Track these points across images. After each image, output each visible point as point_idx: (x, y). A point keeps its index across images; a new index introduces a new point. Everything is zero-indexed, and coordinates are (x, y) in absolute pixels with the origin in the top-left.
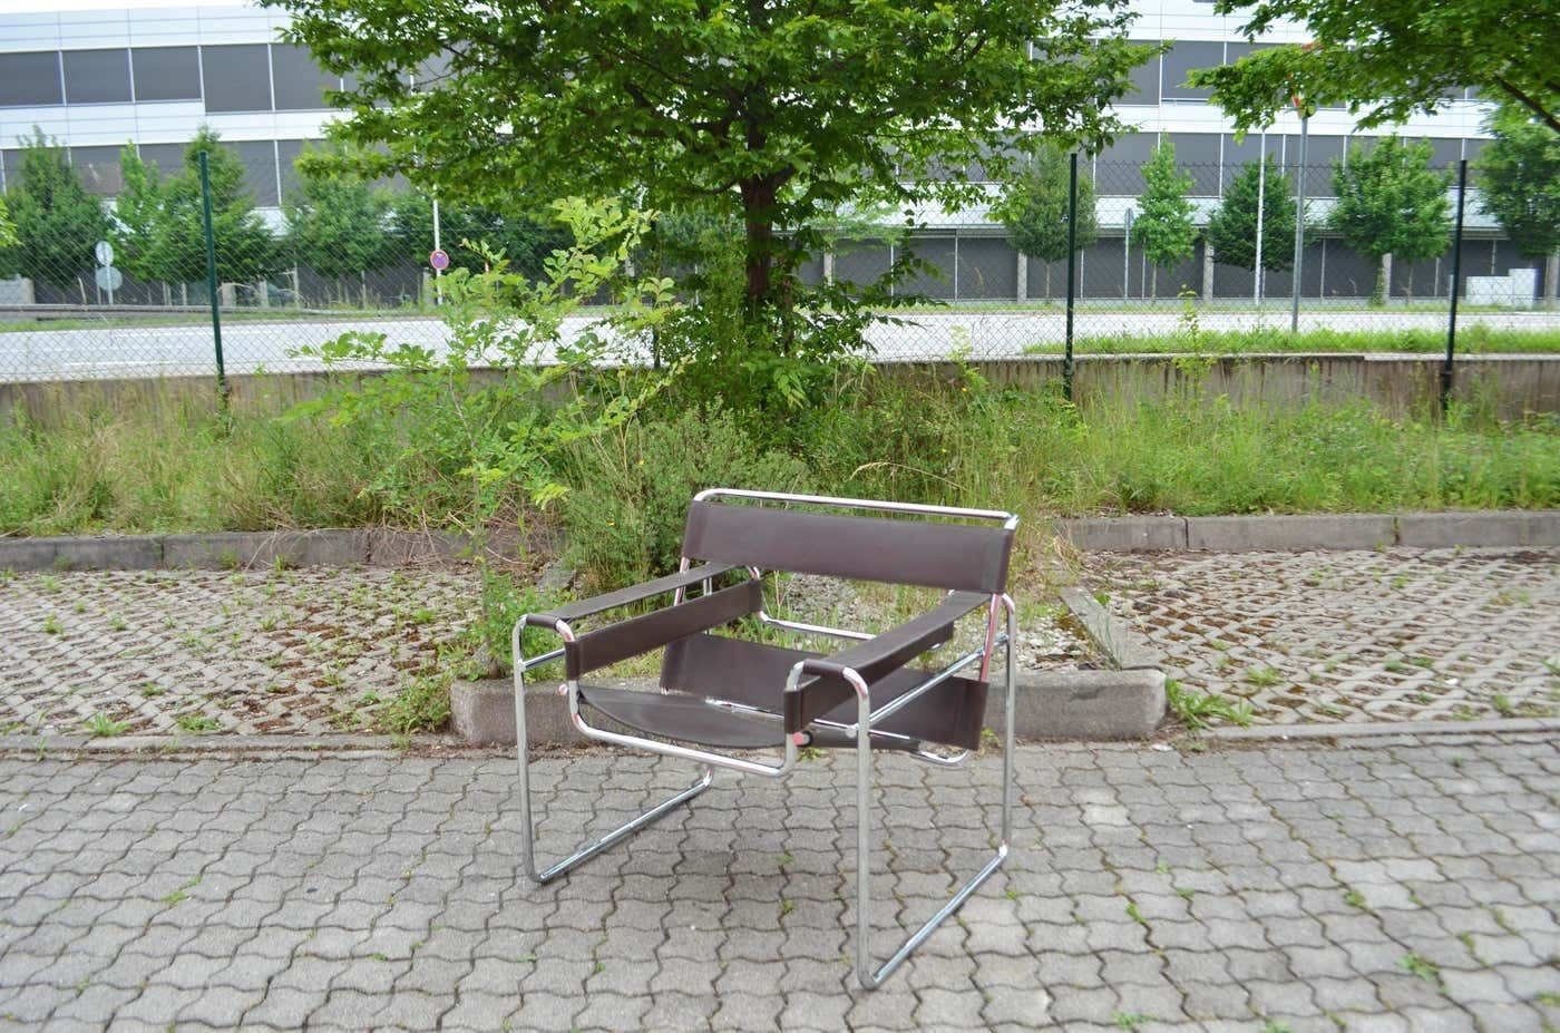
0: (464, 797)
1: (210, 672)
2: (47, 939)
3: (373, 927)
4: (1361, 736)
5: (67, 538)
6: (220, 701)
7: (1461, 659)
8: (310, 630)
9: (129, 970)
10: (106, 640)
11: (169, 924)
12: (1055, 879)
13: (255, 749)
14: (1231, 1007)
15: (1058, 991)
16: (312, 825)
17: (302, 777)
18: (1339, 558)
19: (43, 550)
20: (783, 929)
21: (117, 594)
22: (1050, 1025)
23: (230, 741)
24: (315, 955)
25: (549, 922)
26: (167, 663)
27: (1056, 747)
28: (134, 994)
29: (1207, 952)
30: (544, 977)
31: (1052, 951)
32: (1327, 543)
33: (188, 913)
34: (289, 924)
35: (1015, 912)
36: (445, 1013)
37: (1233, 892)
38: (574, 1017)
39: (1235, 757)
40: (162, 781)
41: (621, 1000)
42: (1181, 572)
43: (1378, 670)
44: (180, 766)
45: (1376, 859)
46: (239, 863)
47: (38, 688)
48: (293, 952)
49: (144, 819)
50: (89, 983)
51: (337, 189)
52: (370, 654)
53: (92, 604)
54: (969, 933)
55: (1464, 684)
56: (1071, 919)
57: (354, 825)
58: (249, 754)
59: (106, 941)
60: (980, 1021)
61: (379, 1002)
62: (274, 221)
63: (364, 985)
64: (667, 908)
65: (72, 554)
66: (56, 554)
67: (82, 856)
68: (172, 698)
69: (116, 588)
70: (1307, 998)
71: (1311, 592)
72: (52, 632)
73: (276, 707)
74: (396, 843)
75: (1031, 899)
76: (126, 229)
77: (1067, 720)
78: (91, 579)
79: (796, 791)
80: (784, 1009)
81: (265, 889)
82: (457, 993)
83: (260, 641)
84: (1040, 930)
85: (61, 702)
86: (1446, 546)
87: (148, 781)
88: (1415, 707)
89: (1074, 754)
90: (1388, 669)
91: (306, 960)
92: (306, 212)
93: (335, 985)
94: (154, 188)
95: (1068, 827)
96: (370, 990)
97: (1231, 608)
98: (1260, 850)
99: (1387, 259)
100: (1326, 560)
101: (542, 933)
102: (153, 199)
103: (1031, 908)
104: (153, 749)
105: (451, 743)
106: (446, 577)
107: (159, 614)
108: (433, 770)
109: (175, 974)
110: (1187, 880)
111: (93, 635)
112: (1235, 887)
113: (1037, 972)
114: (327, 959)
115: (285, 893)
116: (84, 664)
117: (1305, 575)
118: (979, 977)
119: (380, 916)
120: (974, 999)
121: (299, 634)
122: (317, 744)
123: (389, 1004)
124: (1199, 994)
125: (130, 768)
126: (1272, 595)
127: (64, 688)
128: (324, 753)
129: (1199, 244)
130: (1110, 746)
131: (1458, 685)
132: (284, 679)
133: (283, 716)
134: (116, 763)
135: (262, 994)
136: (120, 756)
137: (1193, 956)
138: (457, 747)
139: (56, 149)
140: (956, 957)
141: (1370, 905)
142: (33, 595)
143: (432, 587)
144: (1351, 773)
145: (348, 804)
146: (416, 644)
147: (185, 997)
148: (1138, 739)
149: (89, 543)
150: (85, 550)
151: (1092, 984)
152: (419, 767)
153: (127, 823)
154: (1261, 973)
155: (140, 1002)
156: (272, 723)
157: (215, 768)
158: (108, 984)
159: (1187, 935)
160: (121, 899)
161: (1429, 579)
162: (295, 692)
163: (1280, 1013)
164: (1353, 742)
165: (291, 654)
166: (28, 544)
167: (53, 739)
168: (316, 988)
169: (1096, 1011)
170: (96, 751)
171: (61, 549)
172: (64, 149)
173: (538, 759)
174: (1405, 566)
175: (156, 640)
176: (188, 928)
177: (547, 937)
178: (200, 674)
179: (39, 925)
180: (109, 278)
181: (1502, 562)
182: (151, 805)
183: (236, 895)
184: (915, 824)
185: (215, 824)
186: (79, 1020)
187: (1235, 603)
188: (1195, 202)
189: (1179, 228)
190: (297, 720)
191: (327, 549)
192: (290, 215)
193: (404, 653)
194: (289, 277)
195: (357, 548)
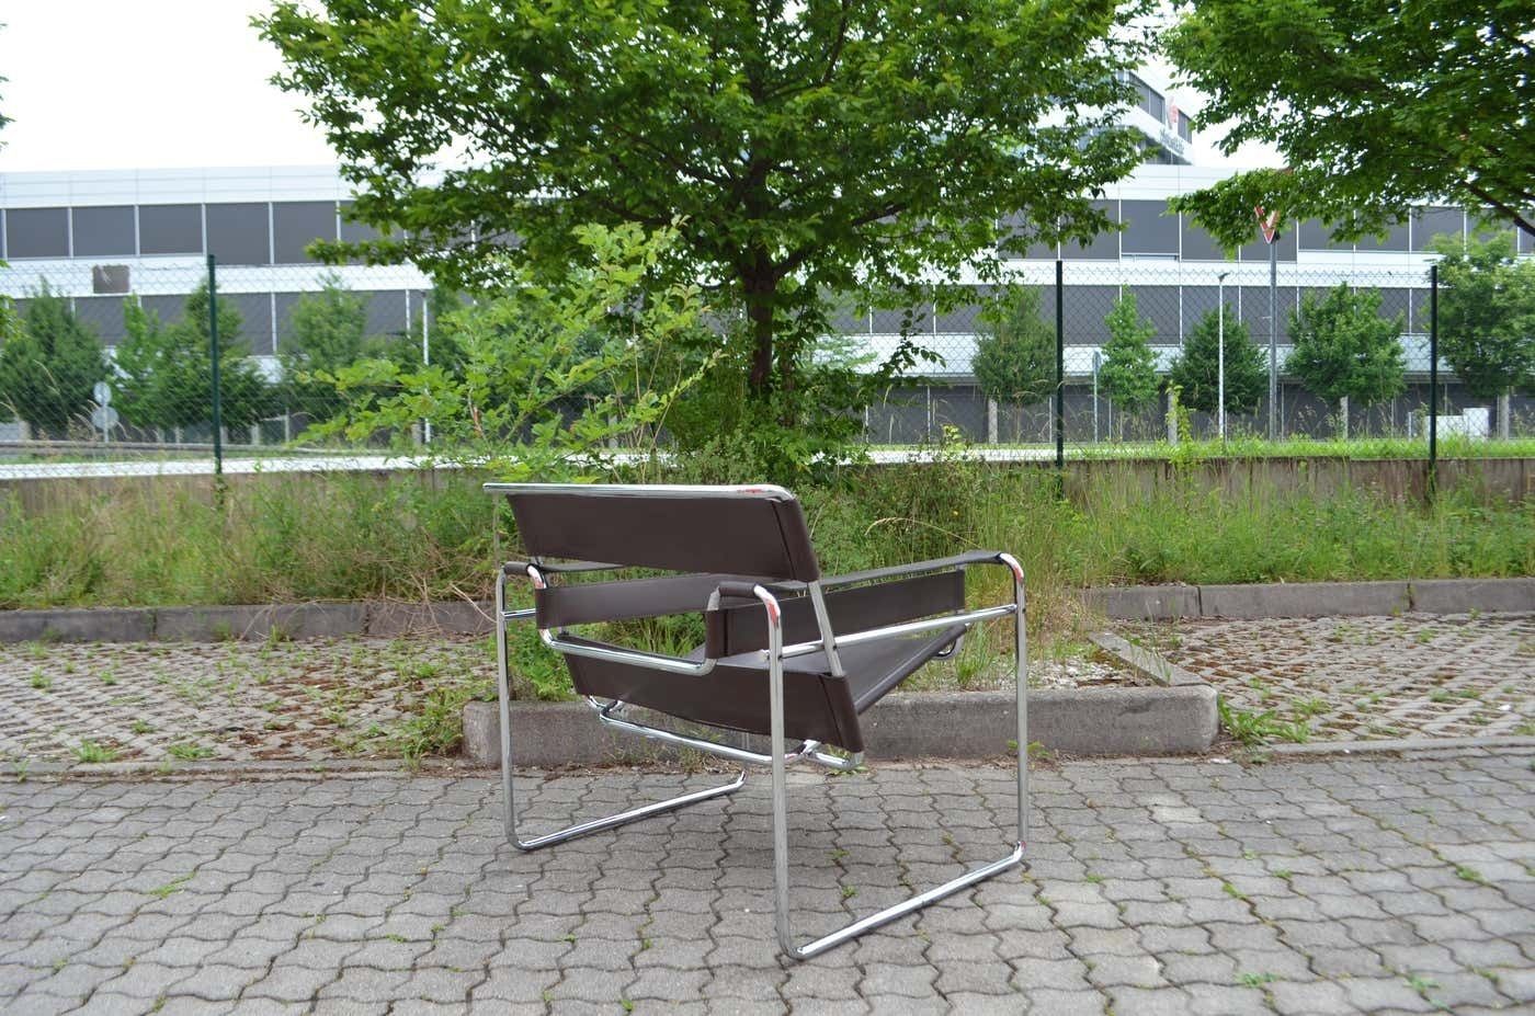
0: (481, 807)
1: (204, 716)
2: (21, 926)
3: (388, 914)
4: (1426, 749)
5: (58, 610)
6: (214, 736)
7: (1507, 692)
8: (308, 684)
9: (114, 952)
10: (94, 692)
11: (160, 913)
12: (1136, 867)
13: (253, 771)
14: (1365, 967)
15: (1167, 957)
16: (316, 831)
17: (304, 793)
18: (1355, 621)
19: (32, 621)
20: (848, 911)
21: (108, 660)
22: (1166, 987)
23: (225, 766)
24: (323, 937)
25: (586, 908)
26: (159, 709)
27: (1108, 762)
28: (119, 971)
29: (1322, 921)
30: (586, 952)
31: (1151, 924)
32: (1340, 611)
33: (181, 904)
34: (293, 912)
35: (1101, 893)
36: (474, 987)
37: (1332, 873)
38: (623, 989)
39: (1300, 769)
40: (153, 797)
41: (675, 973)
42: (1200, 634)
43: (1424, 700)
44: (172, 786)
45: (1478, 843)
46: (239, 863)
47: (22, 728)
48: (299, 935)
49: (133, 827)
50: (67, 962)
51: (331, 337)
52: (373, 700)
53: (81, 667)
54: (1056, 911)
55: (1517, 710)
56: (1163, 897)
57: (363, 831)
58: (247, 776)
59: (87, 927)
60: (1087, 985)
61: (399, 978)
62: (269, 369)
63: (382, 963)
64: (715, 894)
65: (62, 626)
66: (45, 624)
67: (63, 857)
68: (164, 735)
69: (106, 656)
70: (1447, 957)
71: (1336, 647)
72: (38, 686)
73: (275, 740)
74: (408, 845)
75: (1115, 882)
76: (124, 375)
77: (1118, 734)
78: (80, 649)
79: (840, 800)
80: (861, 981)
81: (266, 884)
82: (487, 970)
83: (256, 692)
84: (1132, 907)
85: (47, 738)
86: (1461, 610)
87: (138, 797)
88: (1474, 727)
89: (1130, 767)
90: (1435, 700)
91: (313, 942)
92: (300, 360)
93: (347, 963)
94: (153, 335)
95: (1140, 825)
96: (388, 966)
97: (1259, 658)
98: (1351, 839)
99: (1344, 402)
100: (1343, 623)
101: (580, 918)
102: (153, 346)
103: (1116, 890)
104: (142, 772)
105: (463, 765)
106: (447, 645)
107: (151, 674)
108: (446, 787)
109: (164, 954)
110: (1281, 864)
111: (81, 689)
112: (1335, 869)
113: (1139, 942)
114: (338, 941)
115: (289, 887)
116: (70, 710)
117: (1326, 634)
118: (1074, 947)
119: (397, 904)
120: (1075, 967)
121: (295, 687)
122: (318, 767)
123: (411, 979)
124: (1325, 958)
125: (117, 788)
126: (1296, 649)
127: (50, 727)
128: (326, 775)
129: (1163, 387)
130: (1166, 760)
131: (1512, 711)
132: (284, 720)
133: (282, 746)
134: (101, 784)
135: (265, 971)
136: (108, 779)
137: (1307, 925)
138: (471, 769)
139: (61, 299)
140: (1045, 930)
141: (1486, 879)
142: (20, 661)
143: (433, 651)
144: (1425, 779)
145: (355, 815)
146: (419, 693)
147: (176, 975)
148: (1195, 754)
149: (79, 615)
150: (76, 622)
151: (1203, 951)
152: (431, 786)
153: (115, 831)
154: (1388, 938)
155: (124, 978)
156: (272, 752)
157: (211, 788)
158: (89, 964)
159: (1294, 908)
160: (106, 893)
161: (1454, 635)
162: (294, 729)
163: (1422, 971)
164: (1420, 755)
165: (289, 702)
166: (18, 615)
167: (36, 764)
168: (326, 965)
169: (1215, 973)
170: (82, 774)
171: (51, 621)
172: (68, 298)
173: (558, 777)
174: (1426, 626)
175: (147, 692)
176: (179, 915)
177: (585, 921)
178: (194, 717)
179: (13, 913)
180: (105, 418)
181: (1521, 622)
182: (140, 817)
183: (234, 888)
184: (975, 824)
185: (209, 831)
186: (55, 995)
187: (1261, 655)
188: (1158, 350)
189: (1144, 374)
190: (297, 750)
191: (324, 620)
192: (284, 363)
193: (408, 699)
194: (281, 423)
195: (355, 619)
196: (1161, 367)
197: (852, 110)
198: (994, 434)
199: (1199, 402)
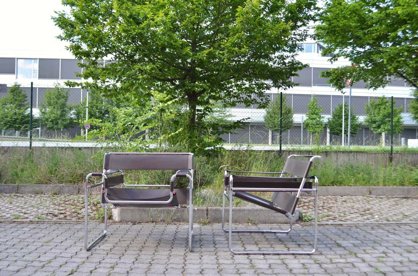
0: (118, 229)
1: (40, 211)
6: (45, 215)
7: (380, 213)
8: (66, 204)
10: (7, 205)
12: (267, 242)
16: (79, 233)
17: (73, 226)
18: (353, 197)
20: (201, 248)
21: (6, 198)
23: (51, 220)
26: (27, 209)
32: (350, 194)
33: (52, 244)
34: (78, 246)
35: (257, 246)
40: (36, 226)
43: (358, 215)
44: (39, 224)
45: (347, 240)
46: (62, 238)
48: (81, 249)
49: (34, 231)
58: (58, 222)
62: (36, 113)
64: (172, 244)
67: (19, 236)
68: (32, 214)
73: (62, 216)
75: (261, 245)
77: (273, 218)
79: (203, 230)
81: (70, 241)
83: (52, 206)
86: (384, 195)
87: (32, 226)
88: (365, 220)
89: (274, 225)
93: (93, 253)
95: (272, 236)
97: (321, 205)
98: (319, 239)
99: (383, 134)
100: (349, 197)
104: (31, 221)
105: (112, 221)
107: (20, 201)
108: (108, 225)
110: (300, 243)
112: (311, 244)
115: (76, 242)
117: (343, 200)
119: (101, 245)
121: (62, 205)
122: (75, 221)
125: (26, 224)
128: (77, 223)
129: (325, 128)
130: (284, 224)
131: (378, 217)
132: (63, 212)
133: (64, 217)
134: (20, 224)
136: (22, 223)
138: (114, 222)
141: (343, 246)
144: (345, 230)
146: (97, 207)
153: (29, 232)
156: (62, 218)
157: (49, 225)
160: (33, 242)
162: (66, 214)
165: (62, 208)
170: (15, 222)
173: (135, 224)
174: (371, 199)
175: (22, 205)
176: (53, 246)
178: (37, 211)
181: (398, 198)
183: (63, 242)
185: (53, 232)
188: (324, 116)
189: (319, 124)
190: (68, 218)
191: (67, 189)
192: (41, 110)
193: (94, 208)
194: (38, 130)
195: (76, 189)
196: (325, 121)
197: (219, 53)
198: (270, 141)
199: (336, 133)
